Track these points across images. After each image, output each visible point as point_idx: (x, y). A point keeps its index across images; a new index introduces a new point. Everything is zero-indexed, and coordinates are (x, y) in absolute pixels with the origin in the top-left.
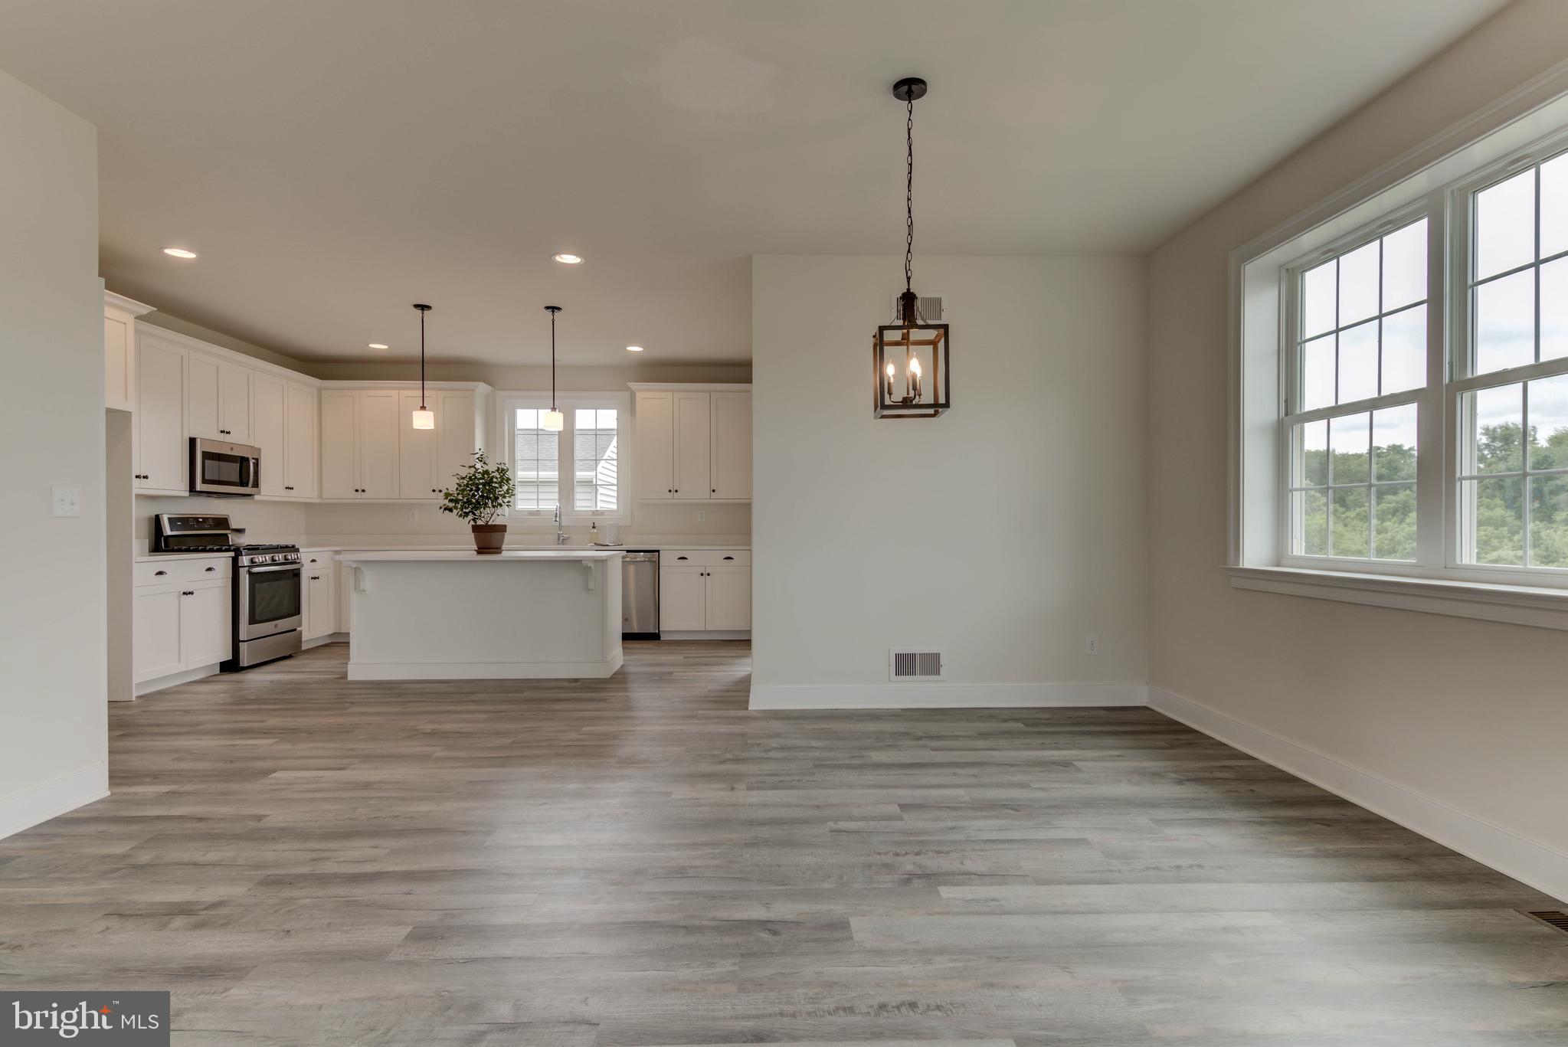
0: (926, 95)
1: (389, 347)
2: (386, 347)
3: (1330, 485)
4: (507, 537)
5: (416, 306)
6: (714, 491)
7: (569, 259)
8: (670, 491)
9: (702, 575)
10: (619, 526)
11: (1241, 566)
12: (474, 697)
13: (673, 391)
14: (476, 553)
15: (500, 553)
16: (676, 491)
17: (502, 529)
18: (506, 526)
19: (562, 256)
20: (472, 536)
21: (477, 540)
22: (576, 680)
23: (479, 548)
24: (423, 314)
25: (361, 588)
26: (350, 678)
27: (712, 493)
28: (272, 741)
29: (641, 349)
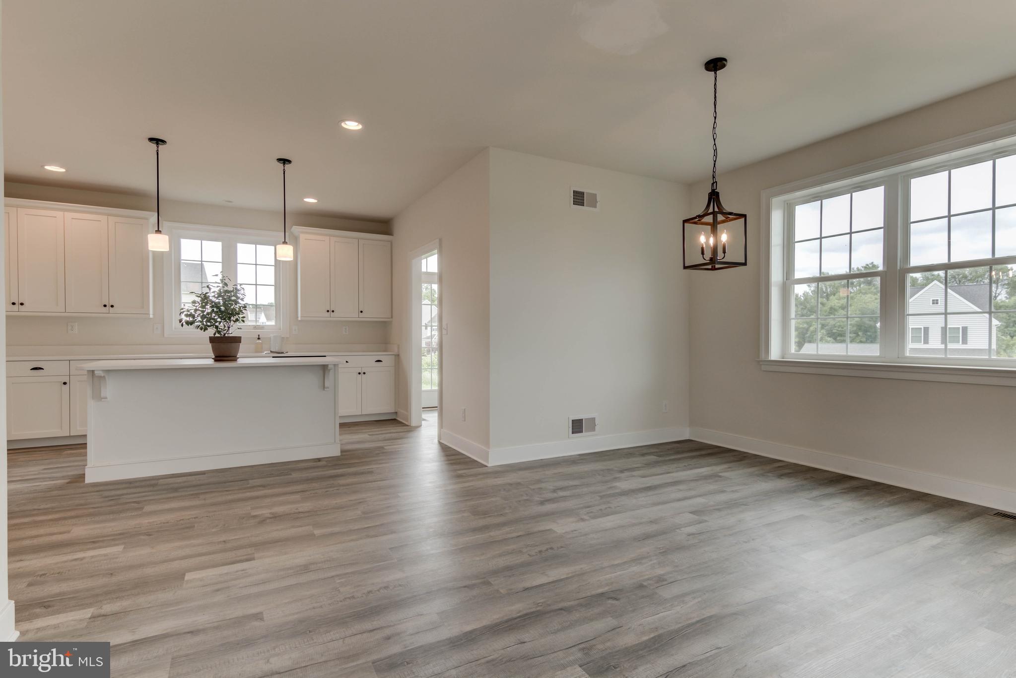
0: (724, 69)
1: (67, 171)
2: (63, 170)
3: (819, 317)
4: (242, 346)
5: (151, 140)
6: (361, 312)
7: (352, 125)
8: (328, 311)
9: (359, 373)
10: (283, 338)
11: (770, 359)
12: (252, 482)
13: (330, 236)
14: (213, 360)
15: (236, 360)
16: (333, 311)
17: (237, 340)
18: (241, 337)
19: (347, 122)
20: (210, 346)
21: (215, 350)
22: (319, 460)
23: (216, 357)
24: (158, 147)
25: (103, 395)
26: (88, 480)
27: (360, 313)
28: (120, 548)
29: (316, 201)
